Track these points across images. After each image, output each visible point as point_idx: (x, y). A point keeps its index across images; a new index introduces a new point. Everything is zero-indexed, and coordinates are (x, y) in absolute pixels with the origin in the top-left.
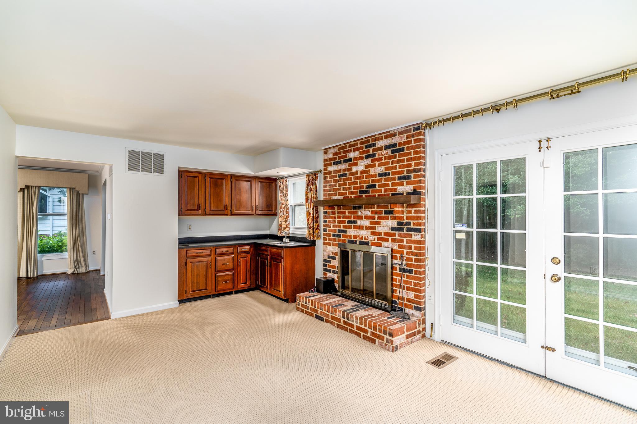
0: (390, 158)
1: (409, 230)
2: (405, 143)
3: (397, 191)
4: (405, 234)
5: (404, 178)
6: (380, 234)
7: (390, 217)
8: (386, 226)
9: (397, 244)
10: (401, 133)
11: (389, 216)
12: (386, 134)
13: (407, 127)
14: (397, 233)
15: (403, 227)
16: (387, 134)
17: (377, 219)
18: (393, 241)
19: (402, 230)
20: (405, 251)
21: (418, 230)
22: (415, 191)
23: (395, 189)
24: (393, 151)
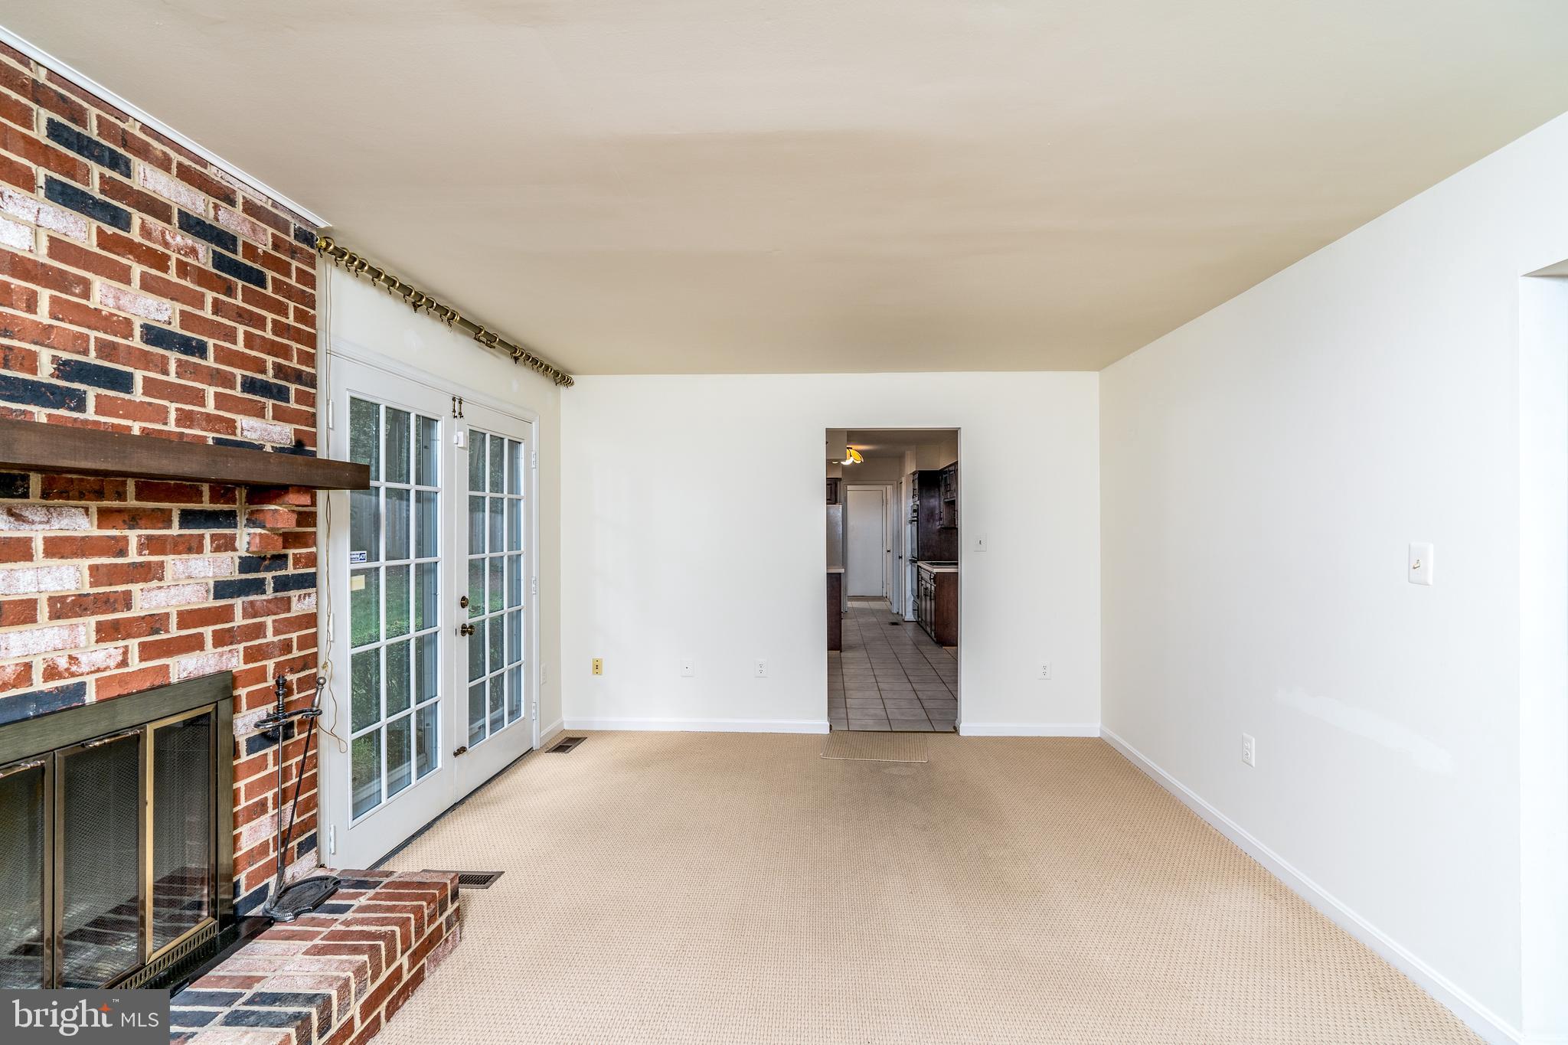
0: (202, 278)
1: (282, 584)
2: (269, 261)
3: (238, 431)
4: (268, 601)
5: (265, 389)
6: (155, 622)
7: (207, 541)
8: (187, 582)
9: (241, 647)
10: (251, 208)
11: (202, 536)
12: (187, 162)
13: (276, 208)
14: (238, 603)
15: (261, 575)
16: (194, 165)
17: (140, 554)
18: (220, 640)
19: (258, 586)
20: (270, 664)
21: (308, 581)
22: (300, 447)
23: (231, 425)
24: (219, 262)
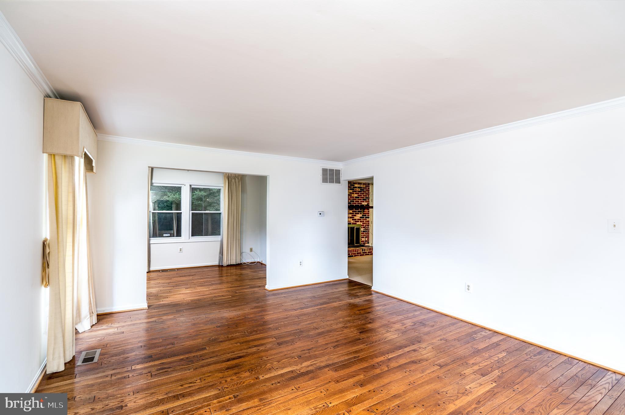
0: (359, 192)
1: (366, 217)
2: (365, 188)
6: (356, 219)
10: (363, 184)
12: (358, 183)
14: (362, 219)
15: (364, 216)
18: (361, 222)
19: (364, 218)
20: (365, 225)
21: (369, 217)
22: (368, 205)
23: (361, 203)
24: (361, 190)
